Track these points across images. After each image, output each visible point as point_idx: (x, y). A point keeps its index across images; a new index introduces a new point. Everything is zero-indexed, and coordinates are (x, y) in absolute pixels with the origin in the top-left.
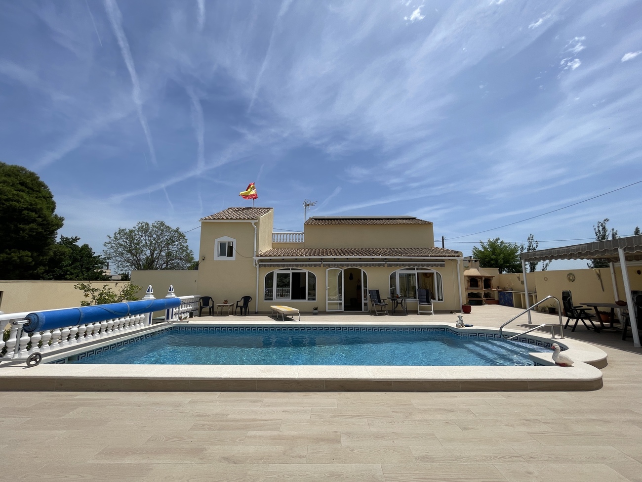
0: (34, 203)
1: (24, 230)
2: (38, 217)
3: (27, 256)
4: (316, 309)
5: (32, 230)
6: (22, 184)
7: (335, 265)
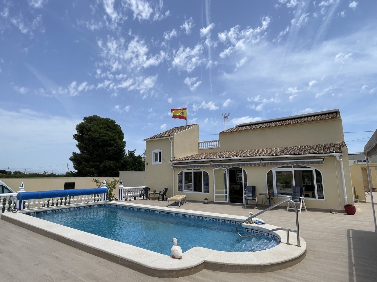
0: (112, 136)
1: (110, 151)
2: (115, 143)
3: (112, 163)
4: (206, 199)
5: (112, 150)
6: (109, 127)
7: (220, 166)
